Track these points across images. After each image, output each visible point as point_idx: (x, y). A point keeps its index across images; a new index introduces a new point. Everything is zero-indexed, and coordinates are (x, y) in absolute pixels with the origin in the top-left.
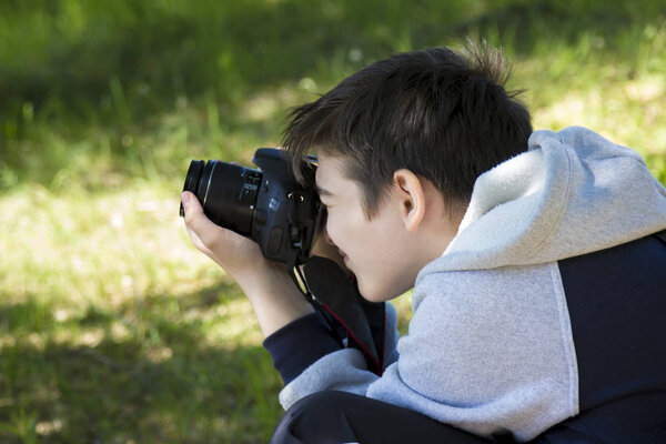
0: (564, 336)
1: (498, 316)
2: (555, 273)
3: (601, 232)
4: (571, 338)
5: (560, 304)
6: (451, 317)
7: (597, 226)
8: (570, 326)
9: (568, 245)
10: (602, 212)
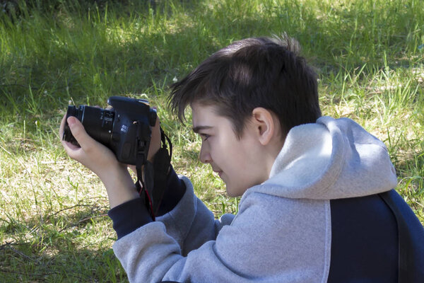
0: (326, 247)
1: (292, 226)
2: (328, 207)
3: (360, 187)
4: (330, 248)
5: (327, 226)
6: (266, 221)
7: (358, 183)
8: (330, 241)
9: (341, 192)
10: (361, 175)
